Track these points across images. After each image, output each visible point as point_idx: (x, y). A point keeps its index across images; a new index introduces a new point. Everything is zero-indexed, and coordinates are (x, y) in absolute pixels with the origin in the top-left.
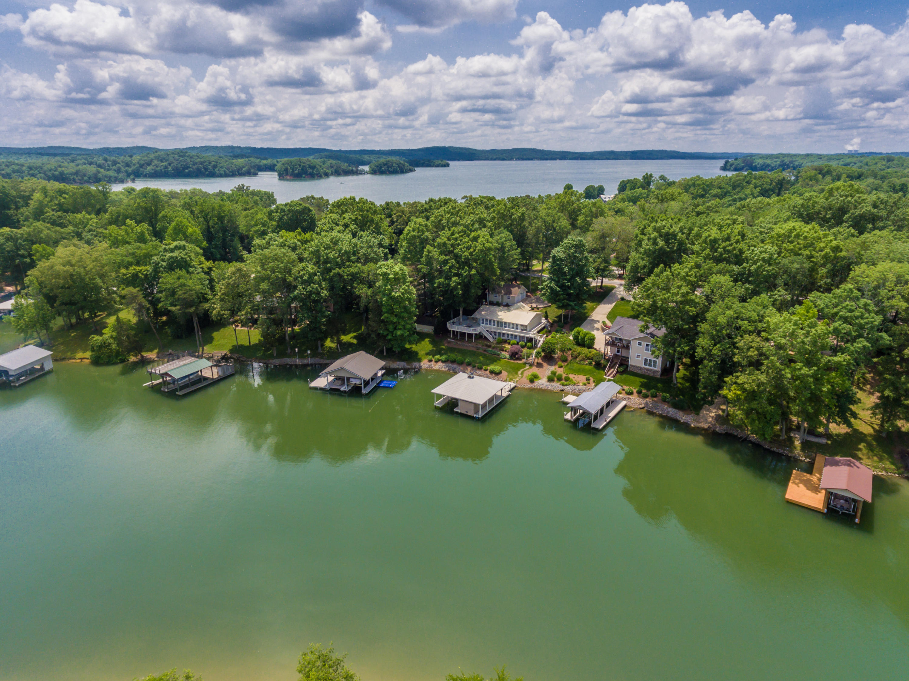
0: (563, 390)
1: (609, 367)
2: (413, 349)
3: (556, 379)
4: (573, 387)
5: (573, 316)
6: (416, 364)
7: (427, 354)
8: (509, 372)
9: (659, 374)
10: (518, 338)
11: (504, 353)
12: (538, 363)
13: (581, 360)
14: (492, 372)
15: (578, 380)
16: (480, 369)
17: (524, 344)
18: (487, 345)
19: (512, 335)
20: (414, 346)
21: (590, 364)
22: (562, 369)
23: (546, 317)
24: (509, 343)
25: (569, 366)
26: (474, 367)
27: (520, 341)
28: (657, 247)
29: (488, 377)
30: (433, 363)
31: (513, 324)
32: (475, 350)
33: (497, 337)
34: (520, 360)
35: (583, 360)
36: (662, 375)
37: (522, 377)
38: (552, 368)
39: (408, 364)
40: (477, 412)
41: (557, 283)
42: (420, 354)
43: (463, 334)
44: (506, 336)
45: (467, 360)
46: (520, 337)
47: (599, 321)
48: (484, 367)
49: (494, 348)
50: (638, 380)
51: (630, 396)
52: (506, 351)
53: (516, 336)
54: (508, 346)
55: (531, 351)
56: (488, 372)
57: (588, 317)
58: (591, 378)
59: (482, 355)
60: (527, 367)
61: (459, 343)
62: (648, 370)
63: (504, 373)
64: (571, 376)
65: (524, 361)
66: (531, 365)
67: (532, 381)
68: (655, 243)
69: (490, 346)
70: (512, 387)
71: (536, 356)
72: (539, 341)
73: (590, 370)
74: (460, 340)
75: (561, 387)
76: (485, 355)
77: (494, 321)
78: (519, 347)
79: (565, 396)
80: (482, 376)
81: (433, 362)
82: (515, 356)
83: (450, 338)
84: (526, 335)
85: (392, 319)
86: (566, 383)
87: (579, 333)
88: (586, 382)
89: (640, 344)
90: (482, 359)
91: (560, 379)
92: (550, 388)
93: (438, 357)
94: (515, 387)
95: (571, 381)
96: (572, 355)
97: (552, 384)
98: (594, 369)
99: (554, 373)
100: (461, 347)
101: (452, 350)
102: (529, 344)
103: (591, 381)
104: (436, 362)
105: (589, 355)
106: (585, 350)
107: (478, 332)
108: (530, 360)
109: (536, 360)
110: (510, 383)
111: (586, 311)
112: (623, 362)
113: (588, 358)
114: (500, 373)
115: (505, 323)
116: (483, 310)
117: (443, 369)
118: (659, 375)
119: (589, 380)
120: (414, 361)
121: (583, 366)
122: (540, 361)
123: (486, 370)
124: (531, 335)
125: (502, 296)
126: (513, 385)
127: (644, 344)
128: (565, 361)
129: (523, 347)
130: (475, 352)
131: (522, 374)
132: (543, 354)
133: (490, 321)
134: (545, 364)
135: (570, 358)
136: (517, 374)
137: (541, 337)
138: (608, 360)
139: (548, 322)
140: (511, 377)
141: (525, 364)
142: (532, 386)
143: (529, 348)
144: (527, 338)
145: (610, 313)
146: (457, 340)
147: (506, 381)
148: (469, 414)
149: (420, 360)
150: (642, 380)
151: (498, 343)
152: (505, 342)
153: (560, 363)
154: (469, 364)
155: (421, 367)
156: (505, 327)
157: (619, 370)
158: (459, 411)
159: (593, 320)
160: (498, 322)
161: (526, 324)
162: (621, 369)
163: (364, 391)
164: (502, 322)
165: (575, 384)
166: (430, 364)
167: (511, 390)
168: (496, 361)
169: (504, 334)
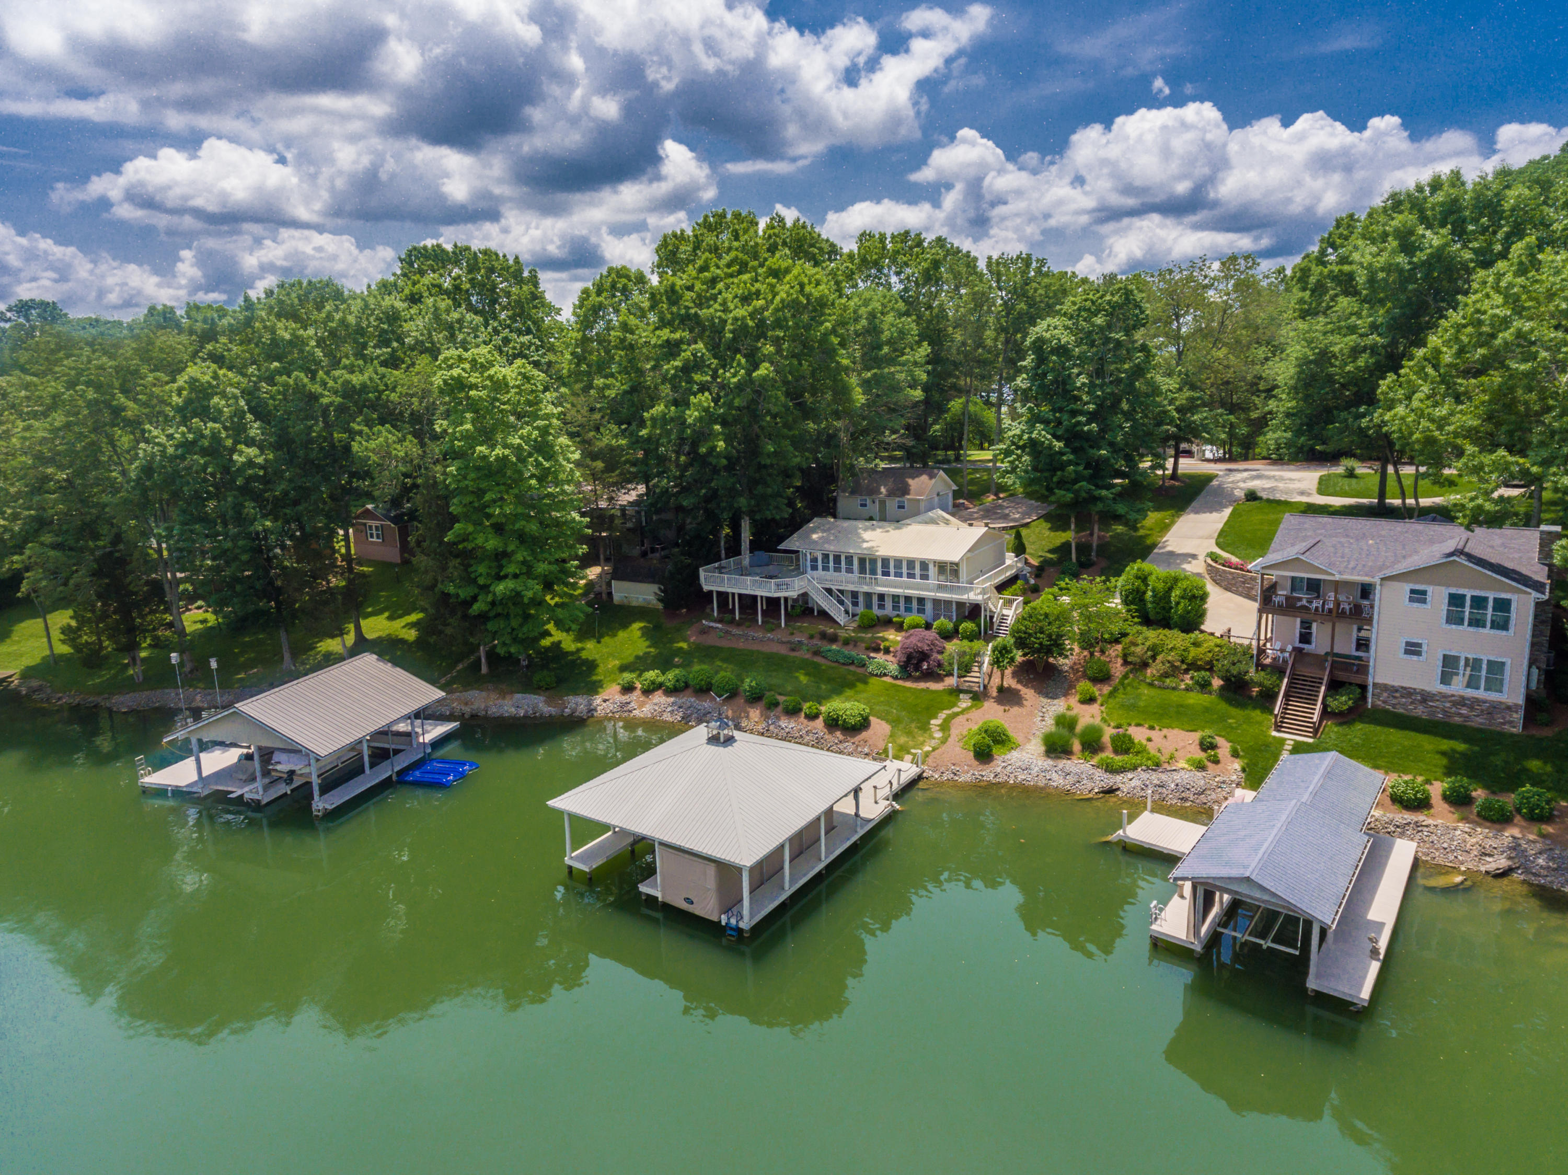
0: (1111, 791)
1: (1287, 696)
2: (584, 655)
3: (1076, 746)
4: (1155, 778)
5: (1103, 548)
6: (576, 703)
7: (623, 669)
8: (895, 722)
9: (1518, 717)
10: (929, 607)
11: (880, 658)
12: (1001, 689)
13: (1166, 675)
14: (833, 724)
15: (1168, 747)
16: (793, 712)
17: (950, 626)
18: (823, 636)
19: (908, 599)
20: (590, 645)
21: (1204, 686)
22: (1095, 708)
23: (1020, 549)
24: (900, 627)
25: (1120, 696)
26: (774, 705)
27: (937, 617)
28: (1420, 256)
29: (818, 744)
30: (636, 695)
31: (911, 563)
32: (783, 650)
33: (861, 609)
34: (939, 678)
35: (1173, 671)
36: (1529, 719)
37: (944, 741)
38: (1058, 706)
39: (547, 703)
40: (731, 903)
41: (1053, 425)
42: (600, 670)
43: (749, 602)
44: (889, 604)
45: (748, 683)
46: (936, 602)
47: (1194, 556)
48: (806, 706)
49: (846, 642)
50: (1428, 743)
51: (1420, 817)
52: (887, 651)
53: (921, 601)
54: (893, 637)
55: (977, 645)
56: (819, 723)
57: (1154, 546)
58: (1220, 741)
59: (805, 666)
60: (965, 702)
61: (735, 631)
62: (1462, 701)
63: (879, 728)
64: (1138, 734)
65: (951, 681)
66: (978, 696)
67: (983, 755)
68: (1407, 244)
69: (833, 639)
70: (905, 778)
71: (996, 662)
72: (1003, 618)
73: (1207, 710)
74: (739, 624)
75: (1103, 779)
76: (817, 666)
77: (849, 559)
78: (932, 635)
79: (1132, 818)
80: (798, 740)
81: (637, 693)
82: (917, 667)
83: (709, 617)
84: (955, 597)
85: (480, 541)
86: (1119, 759)
87: (1144, 579)
88: (1202, 755)
89: (1418, 596)
90: (803, 679)
91: (1092, 746)
92: (1058, 780)
93: (651, 675)
94: (920, 778)
95: (1141, 751)
96: (1125, 656)
97: (1063, 763)
98: (1223, 706)
99: (1066, 723)
100: (741, 645)
101: (707, 653)
102: (968, 626)
103: (1224, 748)
104: (647, 692)
105: (1193, 652)
106: (1175, 639)
107: (793, 594)
108: (975, 678)
109: (996, 681)
110: (897, 764)
111: (1141, 532)
112: (1342, 676)
113: (1193, 666)
114: (863, 725)
115: (885, 561)
116: (814, 531)
117: (667, 717)
118: (1515, 724)
119: (1213, 747)
120: (575, 692)
121: (1174, 697)
122: (1010, 682)
123: (812, 717)
124: (973, 596)
125: (883, 503)
126: (909, 770)
127: (1438, 595)
128: (1102, 678)
129: (947, 636)
130: (784, 658)
131: (945, 727)
132: (1019, 656)
133: (837, 559)
134: (1028, 693)
135: (1118, 669)
136: (925, 727)
137: (1009, 603)
138: (1278, 669)
139: (1026, 562)
140: (902, 740)
141: (957, 691)
142: (988, 773)
143: (972, 637)
144: (960, 605)
145: (1222, 533)
146: (732, 621)
147: (881, 756)
148: (698, 910)
149: (593, 688)
150: (1446, 745)
151: (863, 627)
152: (887, 622)
153: (1084, 685)
154: (755, 698)
155: (591, 711)
156: (886, 574)
157: (1333, 704)
158: (659, 895)
159: (1171, 554)
160: (862, 561)
161: (956, 558)
162: (1342, 702)
163: (320, 804)
164: (873, 561)
165: (1157, 766)
166: (625, 698)
167: (902, 794)
168: (851, 686)
169: (881, 597)
